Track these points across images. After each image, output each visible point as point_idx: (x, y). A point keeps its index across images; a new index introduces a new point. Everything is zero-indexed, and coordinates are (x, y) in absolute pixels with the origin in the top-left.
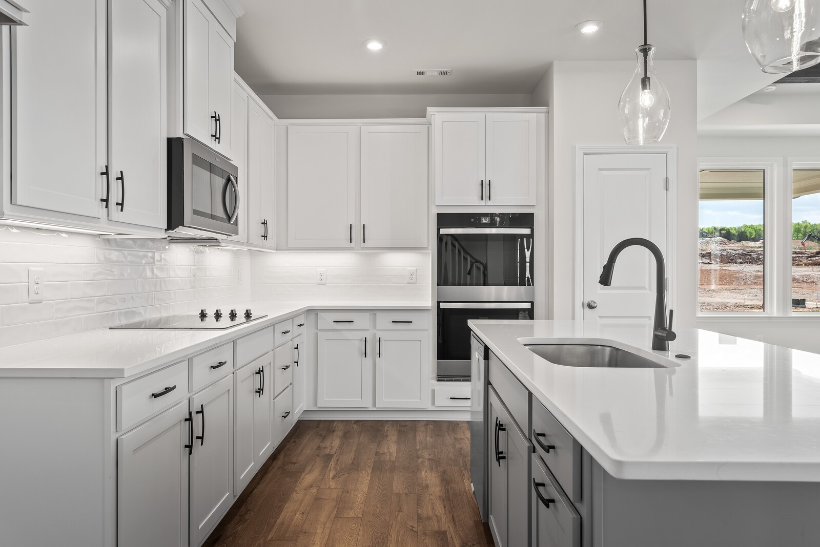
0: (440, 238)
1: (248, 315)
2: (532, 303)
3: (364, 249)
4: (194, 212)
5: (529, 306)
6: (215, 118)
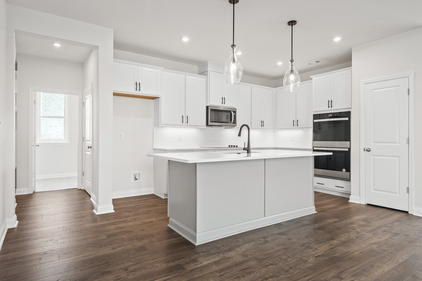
0: (314, 123)
1: (237, 146)
2: (349, 149)
3: (298, 128)
4: (211, 122)
5: (347, 150)
6: (222, 98)
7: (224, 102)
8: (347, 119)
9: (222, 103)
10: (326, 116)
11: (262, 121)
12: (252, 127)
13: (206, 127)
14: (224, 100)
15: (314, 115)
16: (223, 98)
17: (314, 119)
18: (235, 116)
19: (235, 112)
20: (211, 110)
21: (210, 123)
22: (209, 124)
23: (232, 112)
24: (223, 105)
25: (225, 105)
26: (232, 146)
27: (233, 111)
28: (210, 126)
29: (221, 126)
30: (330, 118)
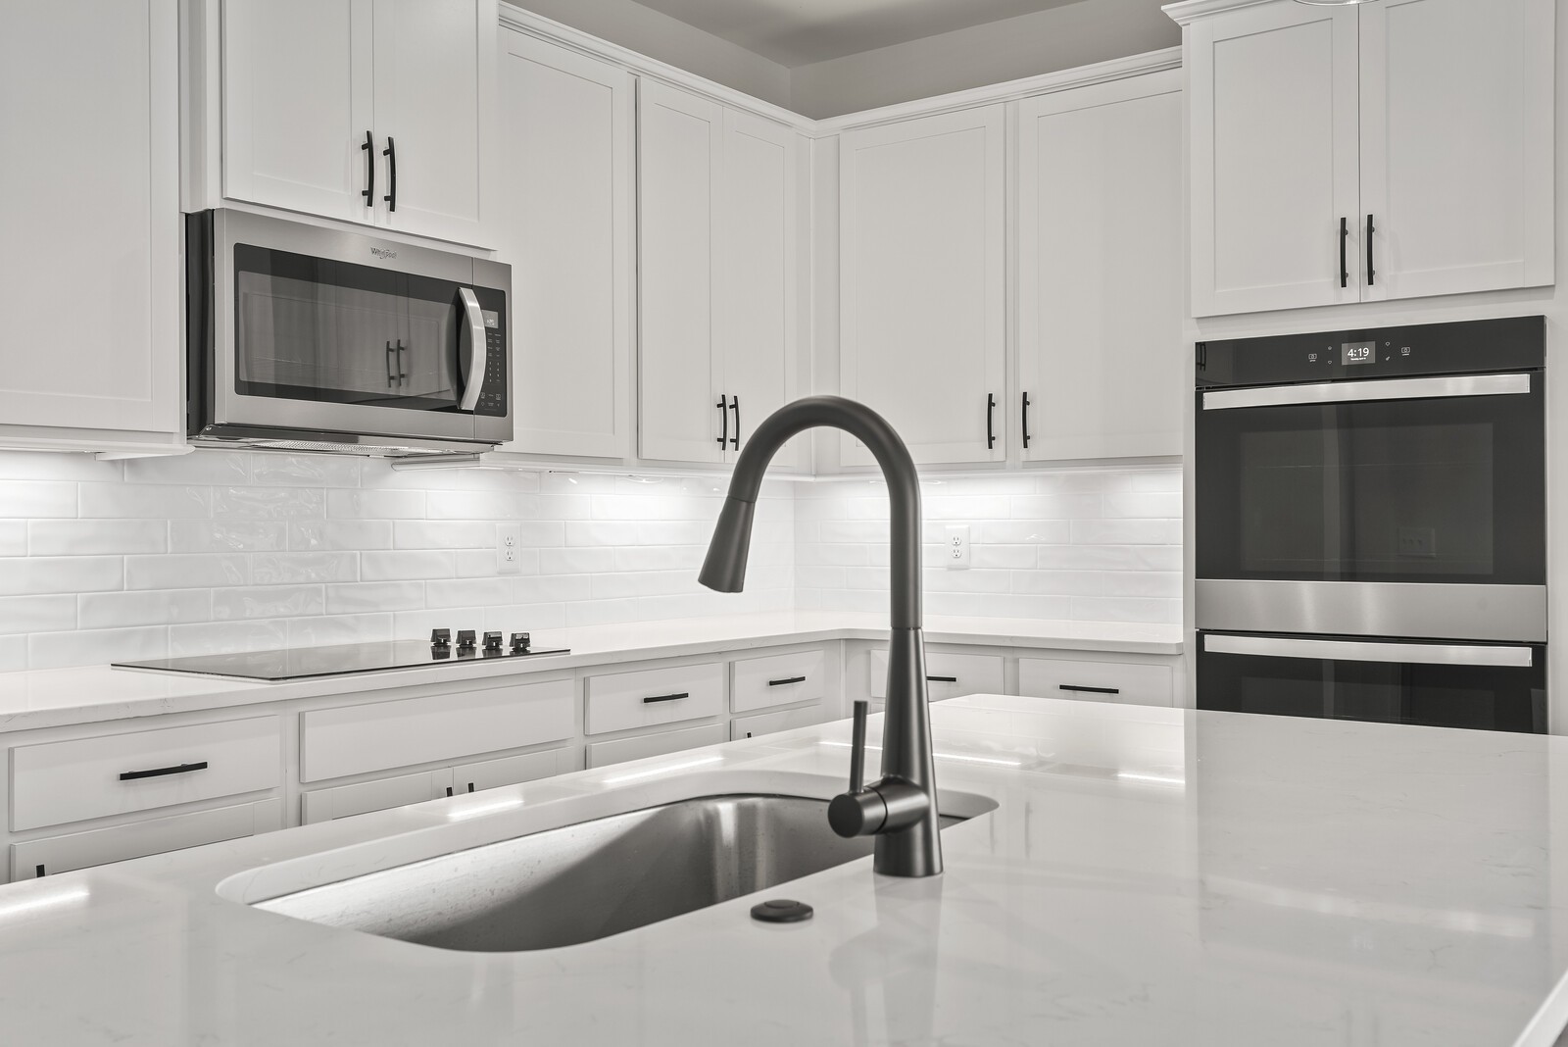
0: (1206, 421)
1: (521, 646)
2: (1540, 650)
3: (1030, 465)
4: (245, 387)
5: (1522, 657)
6: (368, 146)
7: (382, 188)
8: (1517, 383)
9: (369, 194)
10: (1313, 358)
11: (730, 401)
12: (646, 454)
13: (181, 446)
14: (382, 164)
15: (1201, 348)
16: (379, 146)
17: (1204, 384)
18: (498, 339)
19: (495, 301)
20: (246, 257)
21: (229, 406)
22: (221, 417)
23: (472, 303)
24: (378, 215)
25: (397, 221)
26: (466, 640)
27: (482, 294)
28: (235, 431)
29: (350, 437)
30: (1358, 373)
